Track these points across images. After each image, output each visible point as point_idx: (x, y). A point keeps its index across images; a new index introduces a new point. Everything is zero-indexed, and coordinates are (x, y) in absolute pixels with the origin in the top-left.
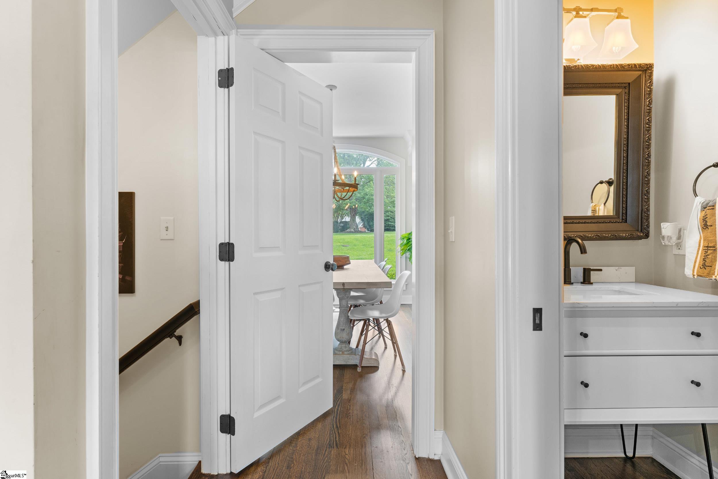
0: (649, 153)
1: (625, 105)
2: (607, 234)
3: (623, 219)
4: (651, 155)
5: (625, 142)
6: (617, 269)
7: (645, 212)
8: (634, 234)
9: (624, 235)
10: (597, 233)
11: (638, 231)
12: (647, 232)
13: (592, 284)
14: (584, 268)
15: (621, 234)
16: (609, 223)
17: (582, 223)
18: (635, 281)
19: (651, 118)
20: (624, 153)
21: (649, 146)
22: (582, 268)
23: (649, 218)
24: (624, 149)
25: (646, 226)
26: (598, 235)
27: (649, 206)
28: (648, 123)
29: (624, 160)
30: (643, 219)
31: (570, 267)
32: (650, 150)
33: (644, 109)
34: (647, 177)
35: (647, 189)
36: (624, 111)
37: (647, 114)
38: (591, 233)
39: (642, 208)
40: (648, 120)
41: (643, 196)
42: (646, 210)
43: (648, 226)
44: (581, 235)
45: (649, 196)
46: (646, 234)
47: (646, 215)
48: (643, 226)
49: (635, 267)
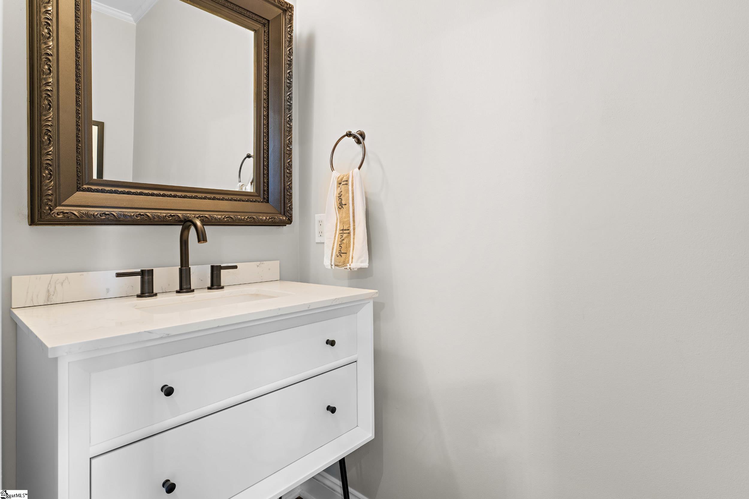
0: (290, 116)
1: (264, 47)
2: (243, 216)
3: (264, 198)
4: (292, 120)
5: (265, 97)
6: (258, 265)
7: (287, 190)
8: (276, 217)
9: (264, 218)
10: (230, 213)
11: (281, 214)
12: (290, 216)
13: (223, 288)
14: (211, 266)
15: (261, 217)
16: (247, 201)
17: (210, 199)
18: (279, 279)
19: (291, 72)
20: (264, 111)
21: (290, 108)
22: (210, 265)
23: (292, 198)
24: (264, 106)
25: (288, 208)
26: (231, 216)
27: (292, 183)
28: (289, 77)
29: (265, 120)
30: (285, 199)
31: (189, 266)
32: (292, 112)
33: (285, 59)
34: (289, 146)
35: (289, 162)
36: (264, 55)
37: (287, 66)
38: (222, 213)
39: (284, 185)
40: (289, 75)
41: (285, 169)
42: (289, 187)
43: (291, 209)
44: (206, 215)
45: (291, 170)
46: (288, 218)
47: (288, 193)
48: (285, 207)
49: (279, 261)
